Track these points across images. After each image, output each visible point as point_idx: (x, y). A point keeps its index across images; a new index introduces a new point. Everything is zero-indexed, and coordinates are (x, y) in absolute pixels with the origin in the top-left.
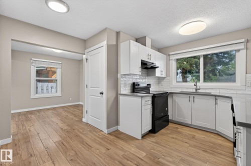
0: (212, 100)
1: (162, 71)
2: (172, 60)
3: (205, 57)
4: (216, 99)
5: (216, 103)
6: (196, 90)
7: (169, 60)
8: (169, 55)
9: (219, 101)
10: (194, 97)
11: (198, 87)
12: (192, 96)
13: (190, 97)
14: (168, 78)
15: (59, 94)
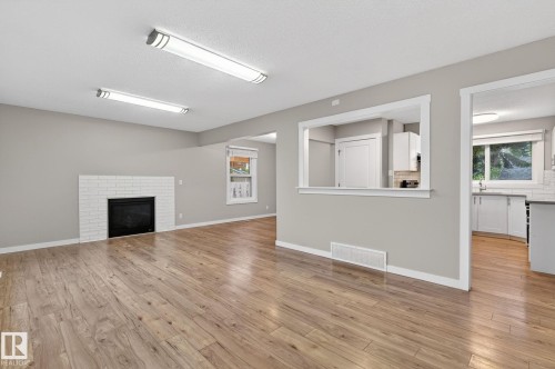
0: (504, 201)
3: (493, 147)
4: (509, 200)
5: (509, 204)
6: (482, 190)
9: (512, 201)
10: (481, 199)
11: (483, 186)
12: (478, 198)
15: (254, 199)
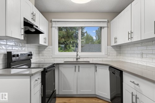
1: (45, 39)
2: (54, 27)
4: (96, 67)
5: (96, 71)
6: (77, 59)
7: (52, 27)
8: (51, 21)
10: (79, 67)
13: (75, 67)
14: (50, 47)
